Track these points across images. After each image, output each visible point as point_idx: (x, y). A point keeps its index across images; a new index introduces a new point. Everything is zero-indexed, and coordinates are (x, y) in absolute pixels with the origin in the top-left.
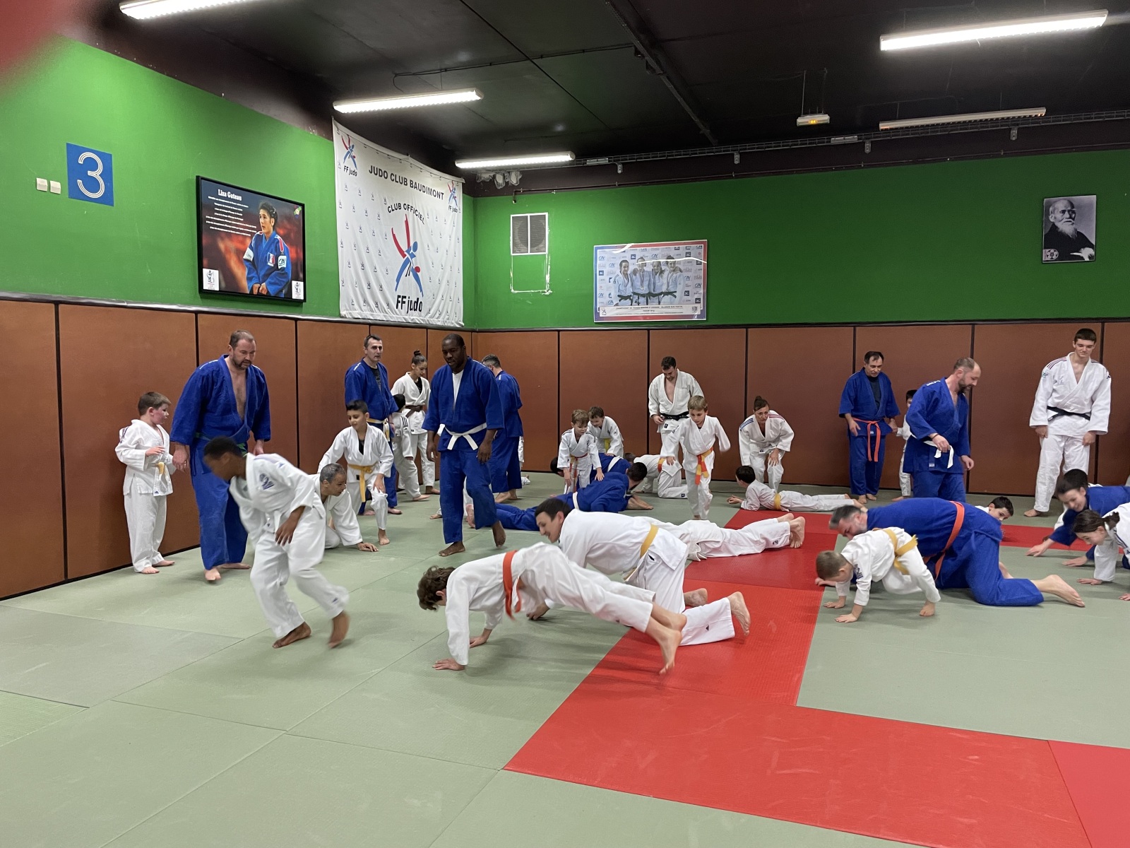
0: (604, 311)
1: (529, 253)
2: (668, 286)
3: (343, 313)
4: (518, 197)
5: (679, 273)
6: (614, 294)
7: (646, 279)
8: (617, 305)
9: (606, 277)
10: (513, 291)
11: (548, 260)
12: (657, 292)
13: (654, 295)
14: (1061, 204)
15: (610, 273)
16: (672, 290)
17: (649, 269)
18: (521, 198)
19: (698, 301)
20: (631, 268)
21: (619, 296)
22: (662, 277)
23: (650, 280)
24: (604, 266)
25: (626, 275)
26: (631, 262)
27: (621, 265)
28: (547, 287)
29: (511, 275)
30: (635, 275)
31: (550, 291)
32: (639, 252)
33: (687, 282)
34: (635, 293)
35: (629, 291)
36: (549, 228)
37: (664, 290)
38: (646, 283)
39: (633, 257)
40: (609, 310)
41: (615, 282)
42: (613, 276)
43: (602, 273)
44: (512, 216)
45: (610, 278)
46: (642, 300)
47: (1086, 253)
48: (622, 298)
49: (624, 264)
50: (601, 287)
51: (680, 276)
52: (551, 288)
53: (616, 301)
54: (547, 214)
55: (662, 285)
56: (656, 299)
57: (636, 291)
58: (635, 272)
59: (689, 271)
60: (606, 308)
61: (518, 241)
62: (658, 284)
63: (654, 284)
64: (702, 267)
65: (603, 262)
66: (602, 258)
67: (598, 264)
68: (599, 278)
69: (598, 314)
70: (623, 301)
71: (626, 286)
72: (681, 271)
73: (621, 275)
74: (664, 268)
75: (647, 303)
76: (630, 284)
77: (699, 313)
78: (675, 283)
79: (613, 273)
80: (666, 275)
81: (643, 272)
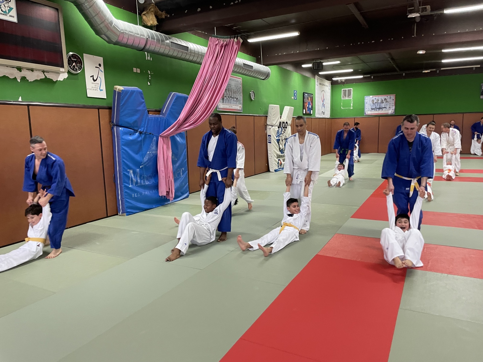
1: (347, 99)
3: (316, 116)
4: (344, 85)
5: (388, 103)
6: (370, 108)
9: (368, 104)
10: (342, 108)
11: (352, 100)
12: (382, 107)
15: (369, 103)
16: (385, 107)
17: (380, 102)
18: (345, 85)
19: (393, 109)
20: (375, 102)
24: (368, 101)
25: (373, 103)
26: (375, 100)
27: (372, 101)
28: (352, 107)
29: (342, 104)
31: (352, 108)
32: (377, 98)
33: (390, 105)
34: (376, 108)
35: (374, 107)
36: (353, 92)
37: (384, 107)
38: (379, 105)
39: (375, 99)
42: (370, 104)
43: (367, 103)
44: (342, 89)
46: (378, 109)
48: (372, 109)
52: (353, 107)
53: (371, 110)
54: (352, 89)
55: (383, 105)
56: (381, 109)
58: (376, 103)
59: (391, 102)
60: (368, 112)
61: (344, 96)
62: (382, 105)
64: (394, 101)
65: (367, 100)
66: (367, 99)
67: (366, 101)
68: (366, 104)
69: (365, 113)
70: (372, 110)
71: (373, 106)
72: (388, 102)
73: (372, 104)
74: (384, 101)
75: (379, 110)
76: (374, 106)
77: (393, 112)
78: (387, 105)
79: (370, 103)
80: (384, 103)
81: (378, 102)
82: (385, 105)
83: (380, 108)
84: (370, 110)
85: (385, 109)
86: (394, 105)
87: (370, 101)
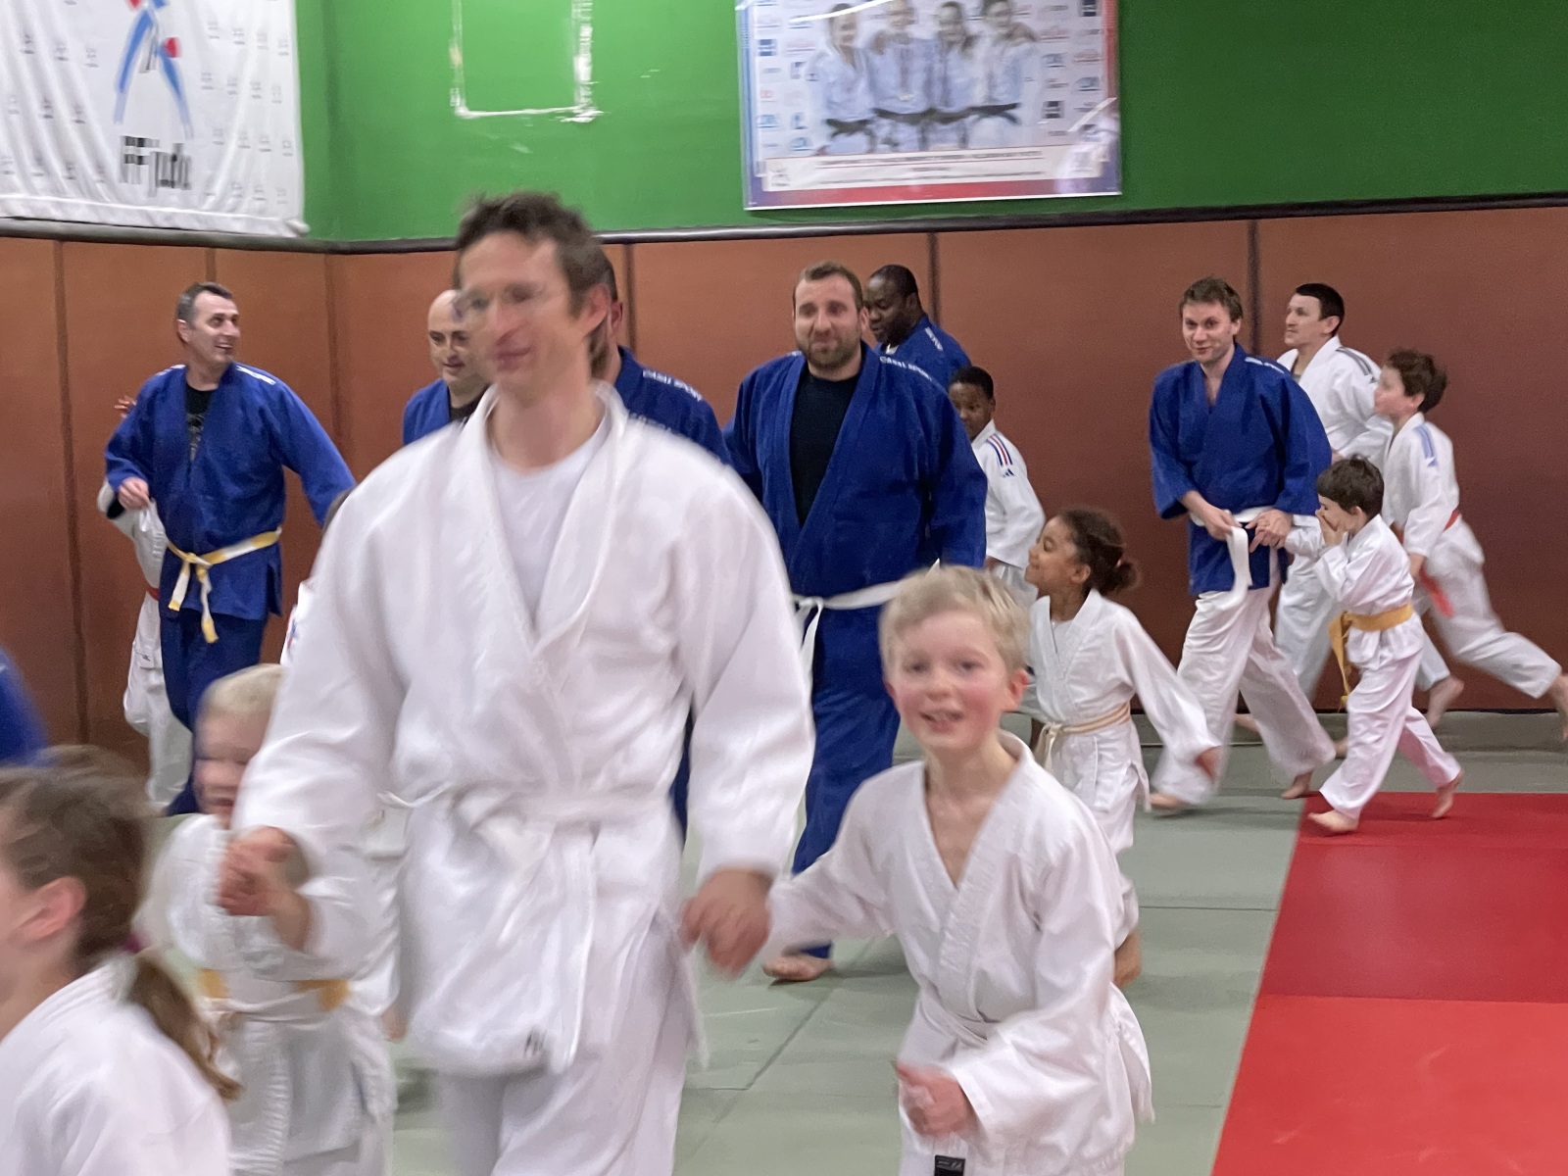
0: (779, 173)
2: (992, 86)
5: (1026, 46)
6: (813, 113)
7: (918, 64)
8: (822, 152)
10: (462, 111)
12: (954, 107)
13: (948, 119)
16: (1006, 101)
17: (924, 29)
20: (866, 31)
21: (830, 122)
22: (970, 57)
23: (929, 70)
24: (774, 26)
25: (848, 52)
26: (864, 8)
27: (831, 20)
28: (583, 95)
29: (456, 57)
30: (881, 53)
31: (585, 116)
33: (1054, 73)
34: (883, 114)
35: (860, 106)
37: (978, 97)
38: (917, 79)
40: (798, 168)
41: (813, 75)
42: (807, 59)
45: (798, 64)
46: (906, 133)
48: (839, 127)
49: (840, 15)
50: (766, 94)
51: (1029, 53)
52: (597, 101)
53: (820, 137)
55: (972, 83)
56: (949, 131)
57: (887, 105)
58: (879, 43)
60: (788, 164)
62: (958, 80)
63: (945, 80)
64: (1099, 22)
68: (758, 63)
69: (757, 186)
70: (843, 139)
71: (849, 88)
72: (1031, 37)
73: (833, 55)
74: (974, 27)
75: (924, 144)
76: (863, 84)
77: (1094, 173)
78: (1015, 74)
80: (981, 50)
81: (906, 39)
82: (990, 77)
83: (932, 119)
84: (817, 144)
85: (991, 125)
86: (1100, 70)
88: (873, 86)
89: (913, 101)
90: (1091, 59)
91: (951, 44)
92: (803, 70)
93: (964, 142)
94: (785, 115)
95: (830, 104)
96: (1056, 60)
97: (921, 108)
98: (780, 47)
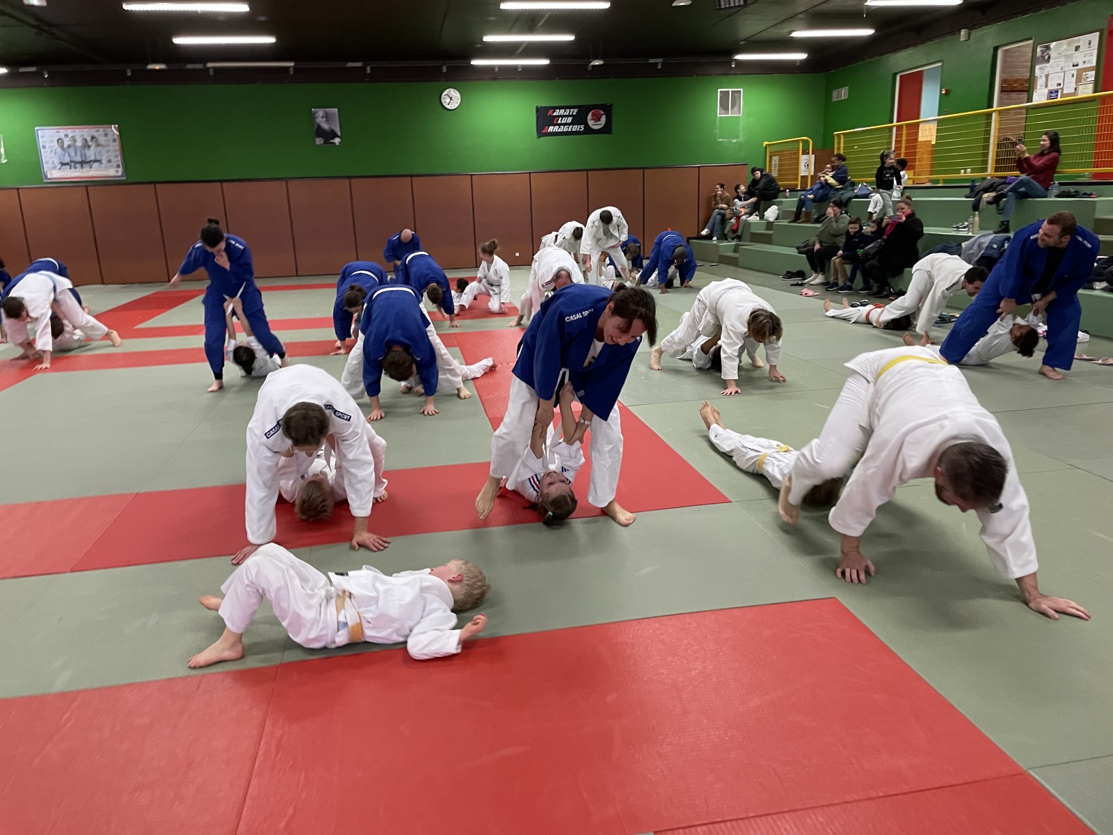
0: (51, 174)
2: (95, 156)
5: (100, 148)
6: (57, 162)
7: (78, 151)
8: (59, 169)
12: (88, 160)
13: (87, 163)
14: (320, 112)
15: (50, 147)
16: (98, 158)
17: (79, 143)
19: (118, 166)
20: (65, 146)
21: (60, 163)
22: (90, 150)
23: (81, 152)
24: (45, 142)
25: (62, 148)
26: (65, 139)
28: (3, 157)
30: (70, 149)
31: (4, 161)
33: (108, 154)
34: (72, 161)
35: (67, 160)
37: (93, 158)
38: (79, 154)
40: (54, 173)
41: (55, 153)
42: (54, 149)
43: (44, 147)
45: (51, 151)
46: (78, 165)
47: (337, 141)
49: (60, 141)
50: (45, 157)
51: (103, 149)
52: (6, 158)
53: (59, 166)
56: (87, 166)
58: (69, 146)
62: (88, 155)
63: (85, 154)
64: (117, 143)
65: (44, 139)
66: (43, 137)
67: (41, 141)
68: (42, 150)
69: (46, 176)
70: (64, 167)
71: (64, 156)
72: (103, 146)
73: (59, 150)
74: (90, 144)
75: (82, 168)
76: (67, 155)
77: (121, 174)
78: (101, 155)
79: (53, 147)
80: (92, 148)
81: (75, 146)
82: (95, 154)
85: (96, 164)
86: (118, 153)
87: (52, 141)
88: (69, 155)
89: (78, 159)
90: (116, 151)
91: (85, 148)
92: (53, 152)
93: (91, 167)
94: (51, 161)
95: (60, 159)
96: (109, 151)
97: (80, 160)
98: (47, 147)
